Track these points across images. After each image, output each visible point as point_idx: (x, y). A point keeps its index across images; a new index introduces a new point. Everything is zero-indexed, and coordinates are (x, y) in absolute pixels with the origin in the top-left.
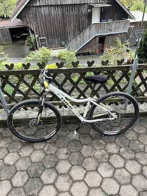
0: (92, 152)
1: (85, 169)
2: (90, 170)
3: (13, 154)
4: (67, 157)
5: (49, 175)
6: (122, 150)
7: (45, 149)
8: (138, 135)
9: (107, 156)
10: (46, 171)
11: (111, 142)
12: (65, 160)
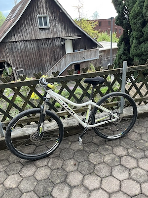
0: (101, 158)
1: (99, 176)
2: (104, 176)
3: (13, 176)
4: (76, 168)
5: (61, 190)
6: (130, 151)
7: (50, 164)
8: (141, 135)
9: (117, 159)
10: (57, 187)
11: (117, 146)
12: (74, 171)
